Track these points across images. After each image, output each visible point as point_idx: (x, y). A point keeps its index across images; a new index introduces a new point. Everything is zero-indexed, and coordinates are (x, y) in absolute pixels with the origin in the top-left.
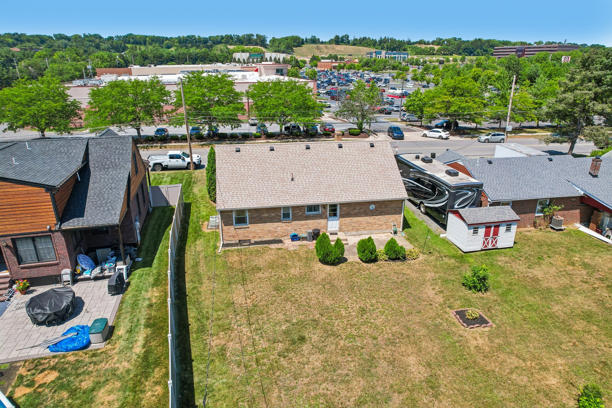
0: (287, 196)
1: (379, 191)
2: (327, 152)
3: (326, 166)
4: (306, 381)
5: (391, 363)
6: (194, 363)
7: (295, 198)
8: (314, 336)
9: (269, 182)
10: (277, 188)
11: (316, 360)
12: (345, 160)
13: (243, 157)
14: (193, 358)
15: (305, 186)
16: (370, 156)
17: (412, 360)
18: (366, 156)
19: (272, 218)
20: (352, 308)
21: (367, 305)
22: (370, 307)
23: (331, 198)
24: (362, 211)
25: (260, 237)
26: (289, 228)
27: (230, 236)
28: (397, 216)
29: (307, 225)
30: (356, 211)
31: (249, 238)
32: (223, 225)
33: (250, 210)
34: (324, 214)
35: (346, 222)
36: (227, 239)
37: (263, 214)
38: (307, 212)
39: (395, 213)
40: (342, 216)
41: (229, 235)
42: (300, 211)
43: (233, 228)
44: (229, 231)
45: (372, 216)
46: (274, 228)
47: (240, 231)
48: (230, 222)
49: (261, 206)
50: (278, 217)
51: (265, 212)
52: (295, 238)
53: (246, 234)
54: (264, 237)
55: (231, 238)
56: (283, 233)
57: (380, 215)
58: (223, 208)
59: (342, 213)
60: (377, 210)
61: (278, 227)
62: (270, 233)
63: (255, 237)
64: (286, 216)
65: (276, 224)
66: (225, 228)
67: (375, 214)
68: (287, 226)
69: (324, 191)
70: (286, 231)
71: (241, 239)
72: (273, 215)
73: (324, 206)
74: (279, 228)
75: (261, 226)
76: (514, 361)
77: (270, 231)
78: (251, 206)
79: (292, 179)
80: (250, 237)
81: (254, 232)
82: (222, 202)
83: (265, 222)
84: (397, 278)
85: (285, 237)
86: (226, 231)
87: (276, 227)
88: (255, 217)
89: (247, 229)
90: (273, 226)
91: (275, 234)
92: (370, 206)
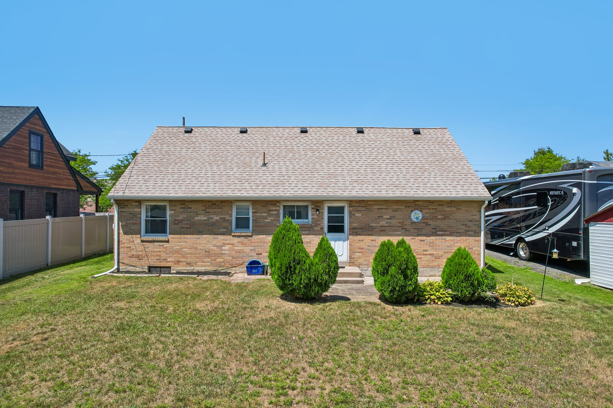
1: (429, 185)
7: (260, 187)
9: (221, 167)
19: (214, 224)
23: (331, 190)
24: (394, 222)
25: (189, 264)
26: (247, 249)
27: (132, 256)
28: (471, 240)
30: (383, 223)
31: (168, 265)
32: (121, 231)
33: (173, 203)
34: (316, 225)
35: (362, 244)
36: (125, 261)
37: (197, 215)
39: (466, 233)
40: (355, 231)
41: (130, 254)
42: (270, 215)
43: (139, 241)
44: (131, 245)
45: (418, 235)
46: (217, 247)
47: (151, 247)
48: (135, 227)
49: (190, 195)
50: (226, 224)
51: (201, 212)
53: (163, 255)
54: (196, 263)
55: (134, 261)
56: (233, 258)
57: (434, 234)
59: (355, 225)
60: (427, 224)
61: (224, 245)
62: (209, 258)
63: (179, 262)
64: (242, 223)
65: (221, 237)
66: (125, 238)
67: (424, 232)
68: (242, 243)
69: (320, 180)
70: (240, 255)
71: (152, 264)
72: (216, 218)
73: (317, 208)
74: (227, 247)
75: (191, 239)
77: (208, 253)
78: (172, 195)
79: (265, 164)
80: (170, 261)
81: (177, 252)
83: (200, 233)
85: (237, 269)
86: (126, 245)
87: (221, 244)
88: (181, 221)
89: (166, 245)
90: (215, 242)
91: (219, 260)
92: (412, 215)
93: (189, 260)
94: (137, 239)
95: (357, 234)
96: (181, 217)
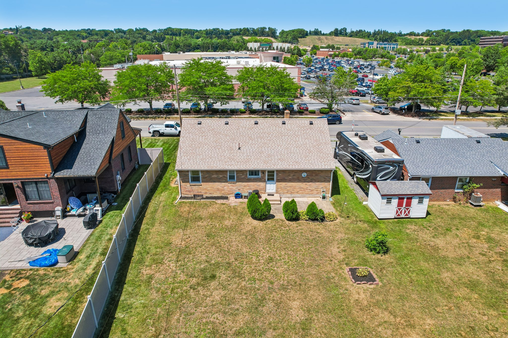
0: (233, 162)
1: (310, 162)
2: (272, 128)
3: (269, 138)
4: (203, 309)
5: (277, 305)
6: (125, 286)
7: (239, 164)
8: (223, 275)
9: (220, 150)
10: (225, 154)
11: (217, 295)
12: (286, 134)
13: (203, 129)
14: (126, 282)
15: (249, 154)
16: (308, 132)
17: (295, 304)
18: (305, 132)
19: (220, 178)
20: (262, 257)
21: (276, 255)
22: (278, 257)
23: (269, 165)
24: (295, 177)
25: (210, 194)
26: (234, 188)
27: (187, 191)
28: (326, 184)
29: (249, 186)
30: (290, 178)
32: (181, 181)
33: (202, 171)
34: (263, 178)
35: (282, 186)
36: (184, 193)
37: (213, 175)
38: (249, 175)
39: (324, 181)
40: (278, 181)
41: (186, 190)
42: (243, 175)
43: (189, 185)
44: (186, 187)
45: (305, 182)
46: (222, 187)
47: (194, 187)
48: (187, 180)
49: (210, 168)
50: (225, 178)
51: (215, 174)
52: (238, 196)
53: (200, 191)
54: (213, 193)
55: (187, 193)
56: (229, 191)
57: (311, 181)
58: (180, 168)
59: (279, 178)
60: (309, 178)
61: (225, 186)
62: (219, 191)
63: (206, 193)
64: (232, 178)
65: (223, 183)
66: (183, 184)
67: (307, 181)
68: (232, 186)
69: (264, 159)
70: (232, 190)
71: (195, 194)
72: (221, 176)
73: (263, 172)
74: (226, 187)
75: (211, 184)
76: (386, 316)
77: (218, 189)
78: (203, 168)
79: (239, 148)
80: (203, 193)
81: (205, 189)
82: (181, 163)
83: (215, 182)
84: (310, 236)
85: (231, 195)
86: (183, 187)
87: (223, 186)
88: (206, 177)
89: (201, 186)
90: (221, 185)
91: (223, 192)
92: (303, 174)
93: (210, 192)
94: (188, 185)
95: (279, 182)
96: (206, 176)
